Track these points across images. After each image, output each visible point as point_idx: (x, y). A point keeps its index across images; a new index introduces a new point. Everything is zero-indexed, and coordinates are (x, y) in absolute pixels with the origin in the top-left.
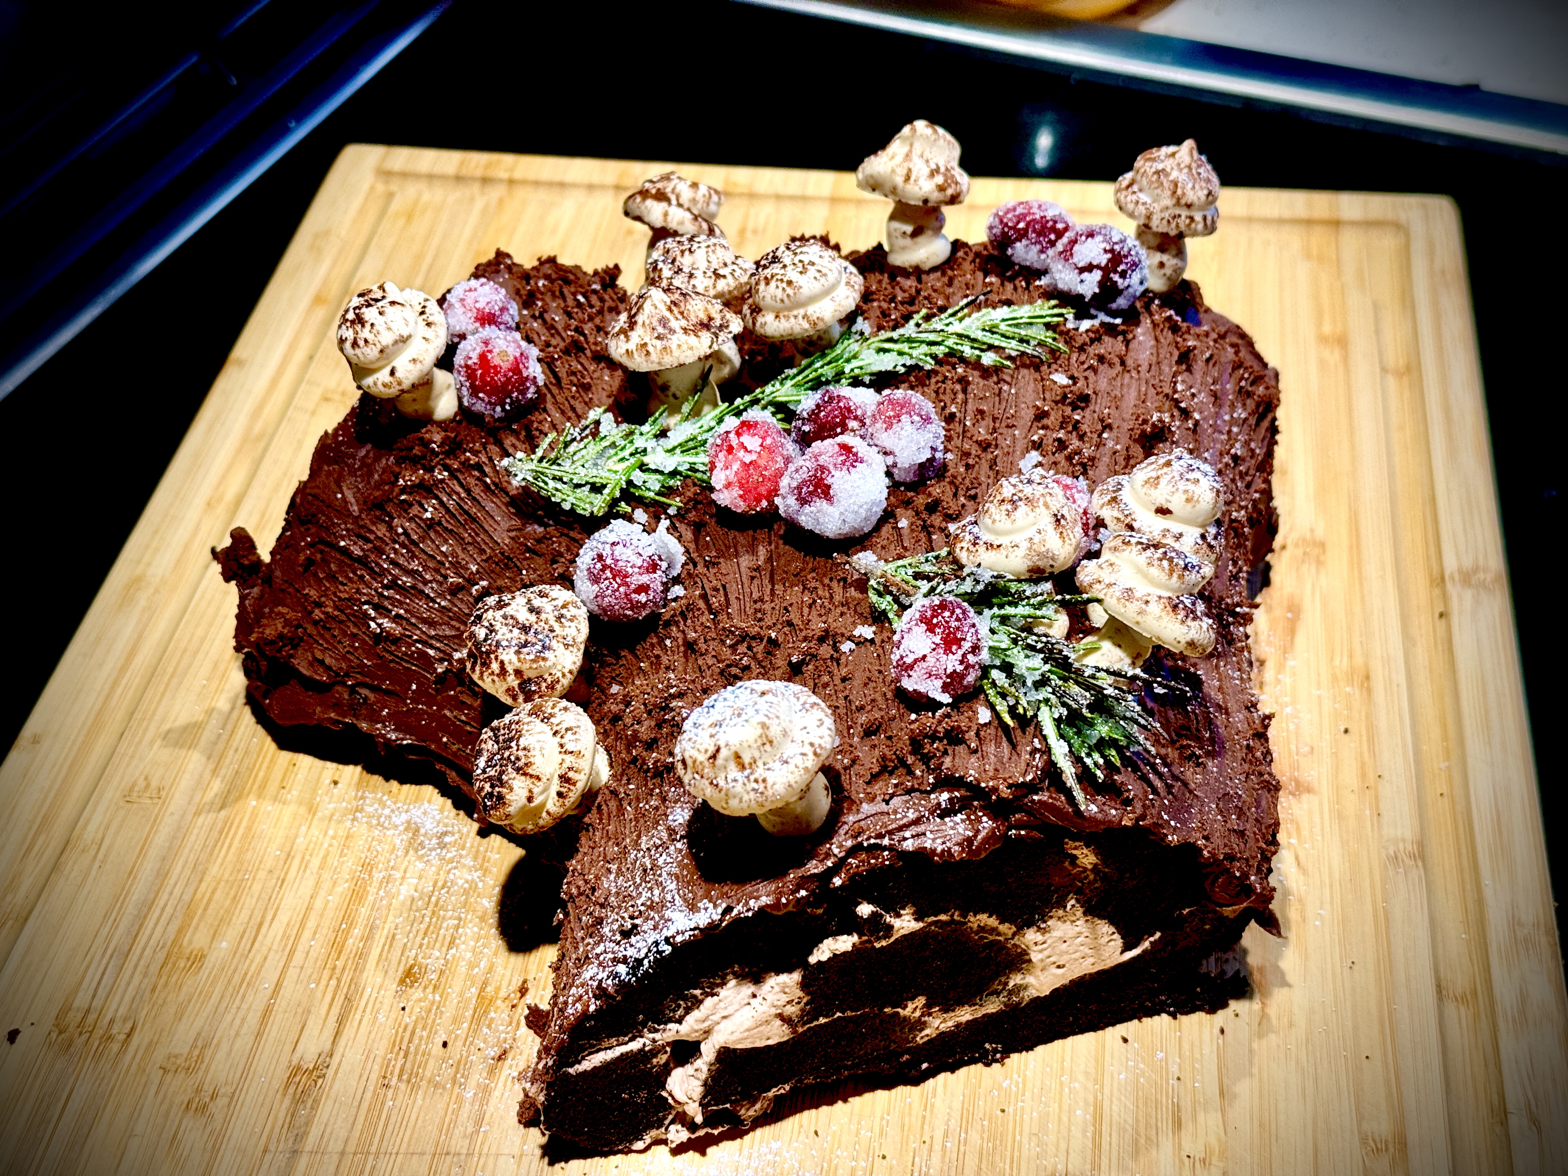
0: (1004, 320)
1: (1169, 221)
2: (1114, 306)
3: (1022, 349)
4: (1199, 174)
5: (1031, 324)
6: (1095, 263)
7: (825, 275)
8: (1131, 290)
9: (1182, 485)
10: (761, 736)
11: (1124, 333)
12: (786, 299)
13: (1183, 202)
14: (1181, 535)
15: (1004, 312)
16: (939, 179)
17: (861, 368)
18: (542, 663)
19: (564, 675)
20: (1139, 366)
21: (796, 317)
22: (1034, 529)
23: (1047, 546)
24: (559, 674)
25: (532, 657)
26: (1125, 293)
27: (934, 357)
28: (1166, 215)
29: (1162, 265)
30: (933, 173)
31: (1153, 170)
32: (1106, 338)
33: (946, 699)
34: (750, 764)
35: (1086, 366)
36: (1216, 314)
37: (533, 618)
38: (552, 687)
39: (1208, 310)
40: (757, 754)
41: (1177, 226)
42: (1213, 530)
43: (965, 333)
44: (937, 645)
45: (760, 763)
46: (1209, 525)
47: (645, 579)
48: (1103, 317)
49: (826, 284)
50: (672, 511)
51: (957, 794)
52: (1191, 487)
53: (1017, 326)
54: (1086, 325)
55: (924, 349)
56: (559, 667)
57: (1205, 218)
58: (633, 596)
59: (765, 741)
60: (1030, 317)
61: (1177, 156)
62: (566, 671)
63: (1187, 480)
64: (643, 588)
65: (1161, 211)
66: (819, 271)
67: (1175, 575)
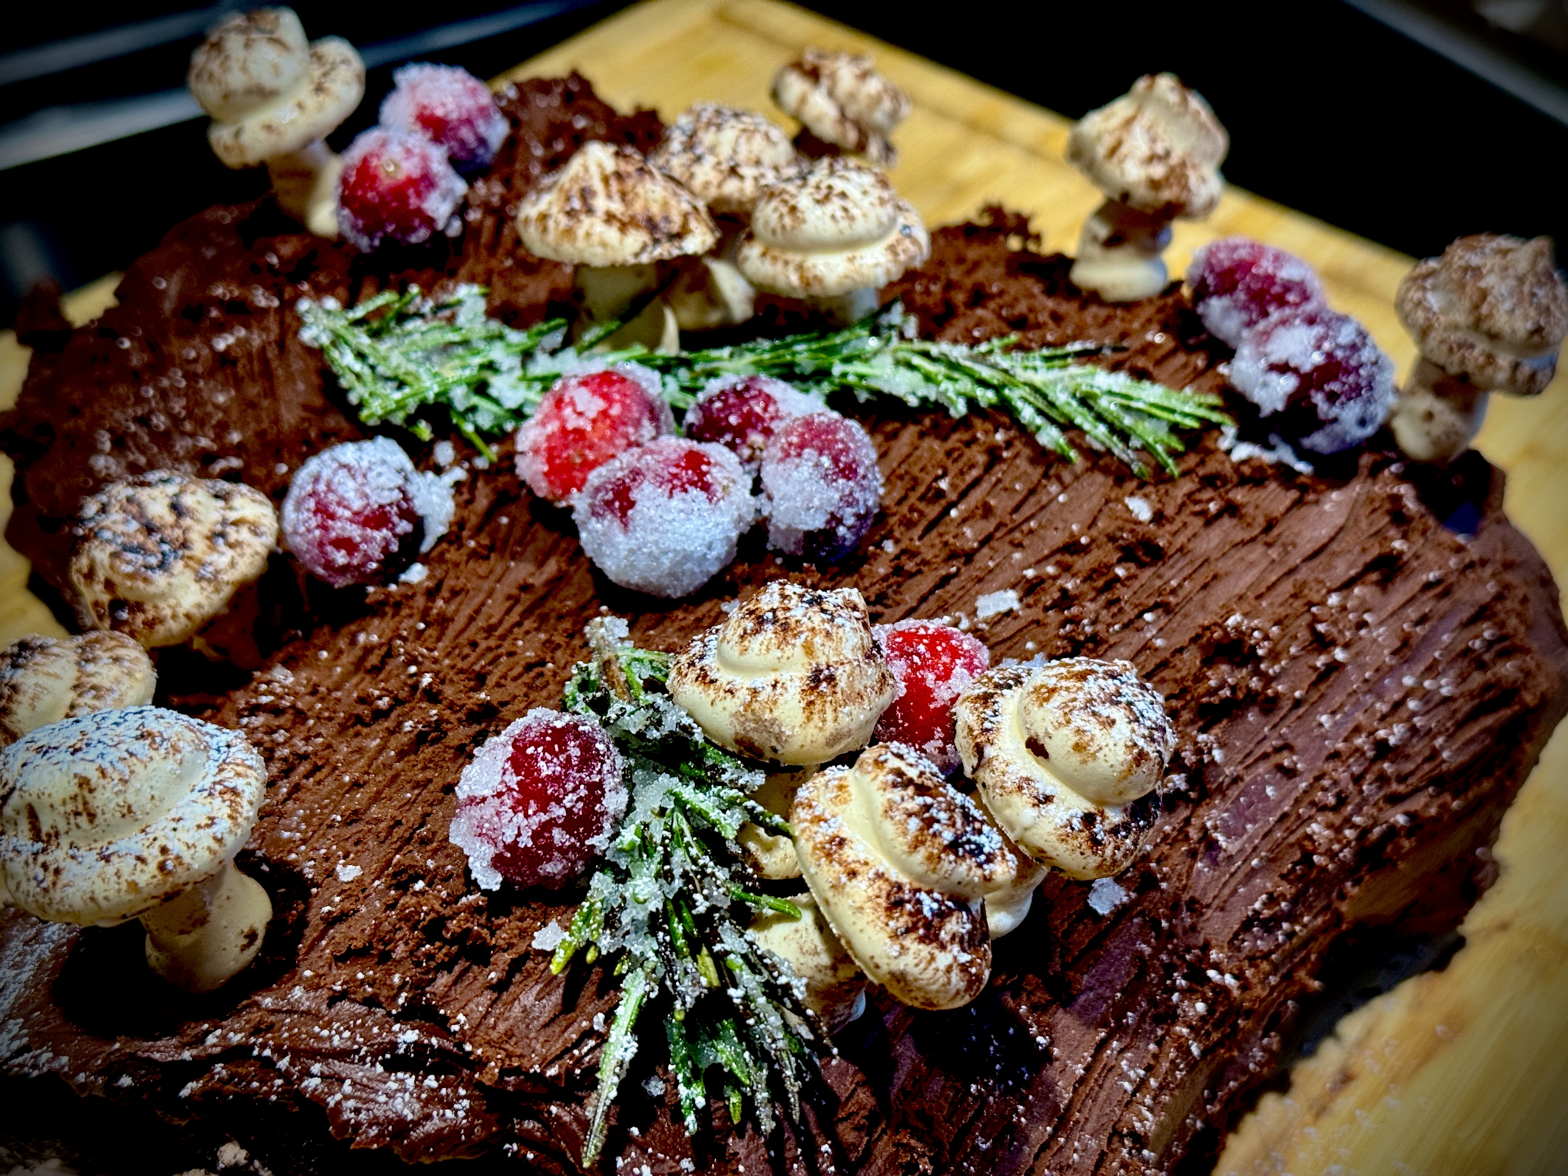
0: (1110, 393)
1: (1451, 350)
2: (1307, 442)
3: (1108, 443)
4: (1533, 295)
5: (1151, 416)
6: (1292, 364)
7: (852, 218)
8: (1337, 428)
9: (1079, 719)
10: (74, 798)
11: (1304, 489)
12: (779, 231)
13: (1485, 326)
14: (1048, 799)
15: (1120, 381)
16: (1158, 171)
17: (862, 377)
18: (141, 584)
19: (174, 617)
20: (1294, 545)
21: (786, 263)
22: (771, 678)
23: (776, 714)
24: (168, 612)
25: (129, 569)
26: (1328, 429)
27: (972, 402)
28: (1454, 337)
29: (1429, 416)
30: (1152, 158)
31: (1462, 263)
32: (1273, 486)
33: (492, 881)
34: (49, 835)
35: (1198, 508)
36: (1516, 533)
37: (169, 518)
38: (150, 624)
39: (1503, 521)
40: (62, 826)
41: (1463, 361)
42: (1115, 817)
43: (1045, 390)
44: (510, 789)
45: (65, 841)
46: (1113, 805)
47: (355, 532)
48: (1285, 454)
49: (847, 232)
50: (481, 463)
51: (434, 1041)
52: (1093, 727)
53: (1127, 409)
54: (1243, 451)
55: (965, 385)
56: (172, 602)
57: (1516, 366)
58: (329, 549)
59: (81, 808)
60: (1153, 405)
61: (1510, 256)
62: (181, 611)
63: (1094, 714)
64: (347, 544)
65: (1446, 329)
66: (845, 210)
67: (922, 852)
